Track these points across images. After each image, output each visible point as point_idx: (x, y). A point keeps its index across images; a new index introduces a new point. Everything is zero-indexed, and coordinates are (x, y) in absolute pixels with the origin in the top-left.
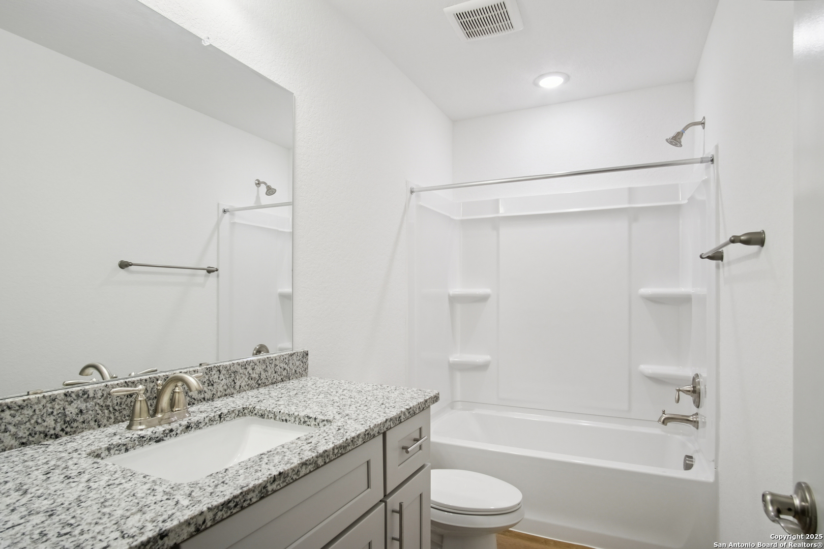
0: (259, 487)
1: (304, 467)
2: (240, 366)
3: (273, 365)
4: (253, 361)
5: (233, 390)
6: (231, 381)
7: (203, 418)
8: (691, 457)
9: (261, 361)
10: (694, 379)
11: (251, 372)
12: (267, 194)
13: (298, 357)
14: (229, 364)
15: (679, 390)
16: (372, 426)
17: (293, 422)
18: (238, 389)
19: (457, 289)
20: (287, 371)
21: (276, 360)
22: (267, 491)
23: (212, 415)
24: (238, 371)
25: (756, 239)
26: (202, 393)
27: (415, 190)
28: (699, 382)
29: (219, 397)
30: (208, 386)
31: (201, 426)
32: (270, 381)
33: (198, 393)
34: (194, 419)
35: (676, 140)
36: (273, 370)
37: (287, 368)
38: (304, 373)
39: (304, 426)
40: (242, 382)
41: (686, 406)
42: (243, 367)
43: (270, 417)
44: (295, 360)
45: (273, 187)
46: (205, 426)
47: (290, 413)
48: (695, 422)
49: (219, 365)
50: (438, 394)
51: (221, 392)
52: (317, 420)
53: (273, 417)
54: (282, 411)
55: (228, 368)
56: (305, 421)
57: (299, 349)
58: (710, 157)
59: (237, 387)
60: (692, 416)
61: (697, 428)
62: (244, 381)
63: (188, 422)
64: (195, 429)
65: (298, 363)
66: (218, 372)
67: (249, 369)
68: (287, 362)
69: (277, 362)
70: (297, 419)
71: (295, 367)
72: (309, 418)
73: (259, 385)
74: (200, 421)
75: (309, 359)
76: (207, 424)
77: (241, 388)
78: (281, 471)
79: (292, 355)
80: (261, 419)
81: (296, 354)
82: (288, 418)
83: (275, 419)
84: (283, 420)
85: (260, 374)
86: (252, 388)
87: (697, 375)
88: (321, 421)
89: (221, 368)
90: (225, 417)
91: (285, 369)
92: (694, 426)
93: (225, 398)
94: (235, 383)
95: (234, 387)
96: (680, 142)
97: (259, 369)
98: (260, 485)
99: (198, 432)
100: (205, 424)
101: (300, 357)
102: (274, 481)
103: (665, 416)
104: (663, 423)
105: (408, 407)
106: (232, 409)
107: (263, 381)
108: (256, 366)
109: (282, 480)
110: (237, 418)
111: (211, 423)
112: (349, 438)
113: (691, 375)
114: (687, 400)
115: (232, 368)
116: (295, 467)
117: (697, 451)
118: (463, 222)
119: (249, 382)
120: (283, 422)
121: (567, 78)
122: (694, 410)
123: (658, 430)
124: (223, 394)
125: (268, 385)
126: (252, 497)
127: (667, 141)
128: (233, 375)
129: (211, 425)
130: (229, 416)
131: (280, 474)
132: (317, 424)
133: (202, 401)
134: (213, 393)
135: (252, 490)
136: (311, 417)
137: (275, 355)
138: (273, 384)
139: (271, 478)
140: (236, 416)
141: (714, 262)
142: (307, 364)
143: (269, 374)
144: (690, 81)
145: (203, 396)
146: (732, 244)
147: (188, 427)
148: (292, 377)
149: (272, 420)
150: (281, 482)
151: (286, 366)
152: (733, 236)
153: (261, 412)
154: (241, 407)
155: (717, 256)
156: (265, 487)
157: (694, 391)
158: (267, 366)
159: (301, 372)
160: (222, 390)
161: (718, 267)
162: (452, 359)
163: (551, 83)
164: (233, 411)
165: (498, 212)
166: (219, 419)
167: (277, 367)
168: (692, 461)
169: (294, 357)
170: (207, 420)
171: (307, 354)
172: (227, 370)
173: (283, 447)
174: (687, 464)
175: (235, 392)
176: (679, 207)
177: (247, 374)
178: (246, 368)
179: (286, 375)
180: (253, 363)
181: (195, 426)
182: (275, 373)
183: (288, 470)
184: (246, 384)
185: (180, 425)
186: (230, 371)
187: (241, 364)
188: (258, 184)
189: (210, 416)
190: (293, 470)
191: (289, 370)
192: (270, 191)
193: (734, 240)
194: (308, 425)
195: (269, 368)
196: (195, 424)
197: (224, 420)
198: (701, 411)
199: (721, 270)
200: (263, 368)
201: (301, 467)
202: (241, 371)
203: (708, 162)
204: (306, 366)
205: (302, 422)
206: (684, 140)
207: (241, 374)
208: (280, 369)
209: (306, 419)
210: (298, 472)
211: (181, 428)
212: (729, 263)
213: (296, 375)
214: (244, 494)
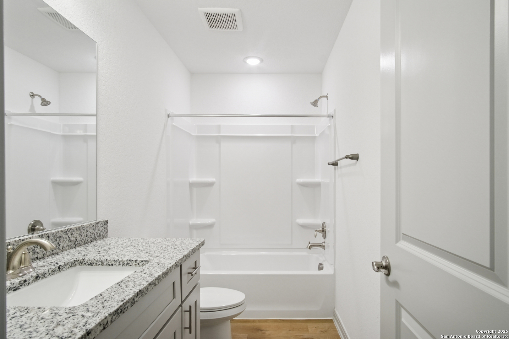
0: (131, 299)
1: (150, 286)
2: (63, 232)
3: (85, 231)
4: (72, 228)
5: (58, 250)
6: (56, 244)
7: (47, 270)
8: (322, 264)
9: (77, 228)
10: (323, 225)
11: (70, 236)
12: (41, 104)
13: (102, 224)
14: (56, 232)
15: (316, 231)
16: (178, 260)
17: (117, 265)
18: (61, 249)
19: (194, 179)
20: (94, 234)
21: (87, 227)
22: (134, 301)
23: (53, 267)
24: (61, 236)
25: (355, 157)
26: (36, 254)
27: (171, 115)
28: (325, 226)
29: (48, 256)
30: (40, 248)
31: (46, 276)
32: (83, 242)
33: (33, 254)
34: (41, 271)
35: (315, 103)
36: (85, 234)
37: (94, 232)
38: (105, 235)
39: (127, 267)
40: (64, 244)
41: (319, 239)
42: (65, 234)
43: (98, 264)
44: (100, 227)
45: (47, 100)
46: (49, 276)
47: (116, 260)
48: (323, 246)
49: (48, 232)
50: (204, 240)
51: (49, 252)
52: (137, 262)
53: (101, 264)
54: (108, 259)
55: (55, 234)
56: (128, 263)
57: (101, 218)
58: (332, 114)
59: (61, 248)
60: (322, 243)
61: (324, 249)
62: (66, 243)
63: (37, 274)
64: (42, 278)
65: (101, 229)
66: (47, 238)
67: (69, 235)
68: (94, 228)
69: (88, 229)
70: (121, 263)
71: (100, 231)
72: (131, 261)
73: (76, 245)
74: (45, 272)
75: (108, 226)
76: (51, 274)
77: (64, 248)
78: (140, 289)
79: (97, 223)
80: (90, 267)
81: (100, 222)
82: (113, 263)
83: (102, 265)
84: (109, 265)
85: (77, 237)
86: (71, 248)
87: (324, 223)
88: (140, 261)
89: (50, 235)
90: (62, 268)
91: (93, 233)
92: (323, 248)
93: (53, 256)
94: (59, 245)
95: (59, 248)
96: (317, 105)
97: (76, 234)
98: (132, 298)
99: (44, 280)
100: (49, 274)
101: (103, 225)
102: (137, 295)
103: (310, 245)
104: (309, 248)
105: (192, 249)
106: (67, 262)
107: (79, 242)
108: (74, 232)
109: (141, 294)
110: (70, 268)
111: (53, 273)
112: (168, 267)
113: (321, 222)
114: (320, 235)
115: (57, 234)
116: (146, 286)
117: (324, 261)
118: (198, 137)
119: (69, 244)
120: (109, 267)
121: (262, 60)
122: (323, 240)
123: (305, 253)
124: (51, 254)
125: (82, 245)
126: (128, 306)
127: (311, 104)
128: (58, 239)
129: (53, 274)
130: (65, 267)
131: (140, 291)
132: (137, 264)
133: (35, 260)
134: (43, 253)
135: (128, 302)
136: (133, 260)
137: (86, 224)
138: (85, 244)
139: (136, 293)
140: (70, 266)
141: (333, 167)
142: (107, 229)
143: (83, 237)
144: (320, 73)
145: (36, 256)
146: (346, 159)
147: (37, 277)
148: (97, 239)
149: (100, 266)
150: (140, 295)
151: (93, 231)
152: (346, 155)
153: (90, 261)
154: (73, 260)
155: (335, 164)
156: (134, 299)
157: (323, 231)
158: (81, 232)
159: (103, 234)
160: (50, 251)
161: (335, 169)
162: (191, 222)
163: (253, 62)
164: (68, 263)
165: (219, 133)
166: (58, 270)
167: (88, 232)
168: (322, 266)
169: (99, 225)
170: (50, 271)
171: (107, 223)
172: (54, 236)
173: (129, 277)
174: (320, 268)
175: (59, 251)
176: (314, 138)
177: (67, 238)
178: (67, 234)
179: (94, 237)
180: (72, 230)
181: (42, 276)
182: (87, 236)
183: (143, 288)
184: (67, 245)
185: (32, 277)
186: (56, 237)
187: (63, 231)
188: (33, 96)
189: (52, 268)
190: (145, 288)
191: (95, 234)
192: (45, 103)
193: (347, 157)
194: (130, 266)
195: (82, 233)
196: (42, 274)
197: (62, 270)
198: (326, 240)
199: (337, 170)
200: (79, 233)
201: (149, 286)
202: (64, 236)
203: (331, 117)
204: (107, 231)
205: (125, 264)
206: (319, 104)
207: (64, 238)
208: (90, 233)
209: (129, 262)
210: (148, 289)
211: (32, 279)
212: (341, 167)
213: (100, 237)
214: (125, 304)
